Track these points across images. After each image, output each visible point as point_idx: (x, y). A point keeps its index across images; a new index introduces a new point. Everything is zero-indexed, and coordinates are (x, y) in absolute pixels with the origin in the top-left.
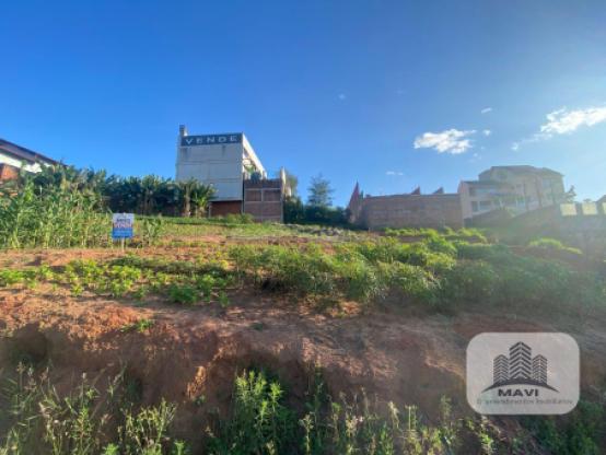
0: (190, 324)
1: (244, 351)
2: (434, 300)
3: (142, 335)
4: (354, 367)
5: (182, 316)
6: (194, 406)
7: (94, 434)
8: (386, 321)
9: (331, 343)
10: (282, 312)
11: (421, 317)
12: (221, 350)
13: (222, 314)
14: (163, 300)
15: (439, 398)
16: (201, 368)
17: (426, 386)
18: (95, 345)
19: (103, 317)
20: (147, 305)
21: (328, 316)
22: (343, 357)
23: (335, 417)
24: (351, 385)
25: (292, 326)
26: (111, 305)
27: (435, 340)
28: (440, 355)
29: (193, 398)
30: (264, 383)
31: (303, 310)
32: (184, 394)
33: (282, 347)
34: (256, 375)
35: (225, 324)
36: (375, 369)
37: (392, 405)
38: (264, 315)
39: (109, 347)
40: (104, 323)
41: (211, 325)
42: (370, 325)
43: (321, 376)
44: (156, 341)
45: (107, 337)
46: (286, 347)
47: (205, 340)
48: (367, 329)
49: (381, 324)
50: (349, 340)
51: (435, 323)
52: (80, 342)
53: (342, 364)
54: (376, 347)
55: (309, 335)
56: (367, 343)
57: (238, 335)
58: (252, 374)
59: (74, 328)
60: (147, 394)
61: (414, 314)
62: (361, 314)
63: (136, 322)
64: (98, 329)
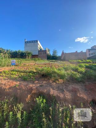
0: (27, 85)
1: (38, 92)
2: (80, 80)
3: (17, 88)
4: (62, 96)
5: (25, 83)
6: (28, 103)
7: (8, 109)
8: (69, 84)
9: (57, 90)
10: (46, 82)
11: (77, 83)
12: (33, 91)
13: (33, 83)
14: (21, 79)
15: (81, 103)
16: (29, 95)
17: (78, 100)
18: (8, 90)
19: (9, 84)
20: (18, 81)
21: (56, 83)
22: (59, 93)
23: (57, 107)
24: (61, 100)
25: (48, 86)
26: (11, 81)
27: (80, 89)
28: (81, 93)
29: (28, 102)
30: (42, 99)
31: (51, 82)
32: (26, 101)
33: (46, 90)
34: (41, 97)
35: (34, 85)
36: (66, 96)
37: (70, 105)
38: (42, 83)
39: (10, 90)
40: (9, 85)
41: (31, 85)
42: (65, 85)
43: (54, 98)
44: (20, 89)
45: (10, 88)
46: (47, 91)
47: (30, 89)
48: (65, 86)
49: (68, 85)
50: (61, 89)
51: (80, 85)
52: (5, 89)
53: (59, 95)
54: (66, 91)
55: (52, 88)
56: (65, 90)
57: (37, 88)
58: (39, 97)
59: (3, 86)
60: (18, 100)
61: (75, 82)
62: (63, 82)
63: (16, 85)
64: (8, 87)
